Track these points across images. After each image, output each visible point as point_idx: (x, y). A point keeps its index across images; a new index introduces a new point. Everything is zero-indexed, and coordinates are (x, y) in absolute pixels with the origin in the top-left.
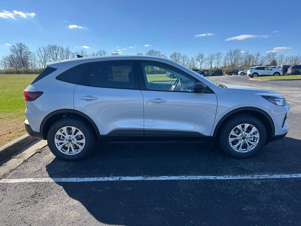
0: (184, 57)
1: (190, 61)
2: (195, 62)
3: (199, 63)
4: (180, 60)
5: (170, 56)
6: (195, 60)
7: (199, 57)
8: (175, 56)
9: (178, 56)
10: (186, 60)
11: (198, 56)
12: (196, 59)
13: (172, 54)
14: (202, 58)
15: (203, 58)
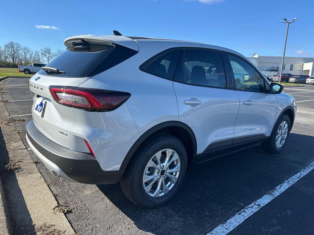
0: (24, 50)
1: (33, 55)
2: (41, 56)
3: (45, 59)
4: (20, 52)
5: (5, 45)
6: (40, 54)
7: (45, 52)
8: (12, 47)
9: (17, 47)
10: (28, 53)
11: (44, 50)
12: (42, 53)
13: (8, 43)
14: (49, 53)
15: (51, 53)
